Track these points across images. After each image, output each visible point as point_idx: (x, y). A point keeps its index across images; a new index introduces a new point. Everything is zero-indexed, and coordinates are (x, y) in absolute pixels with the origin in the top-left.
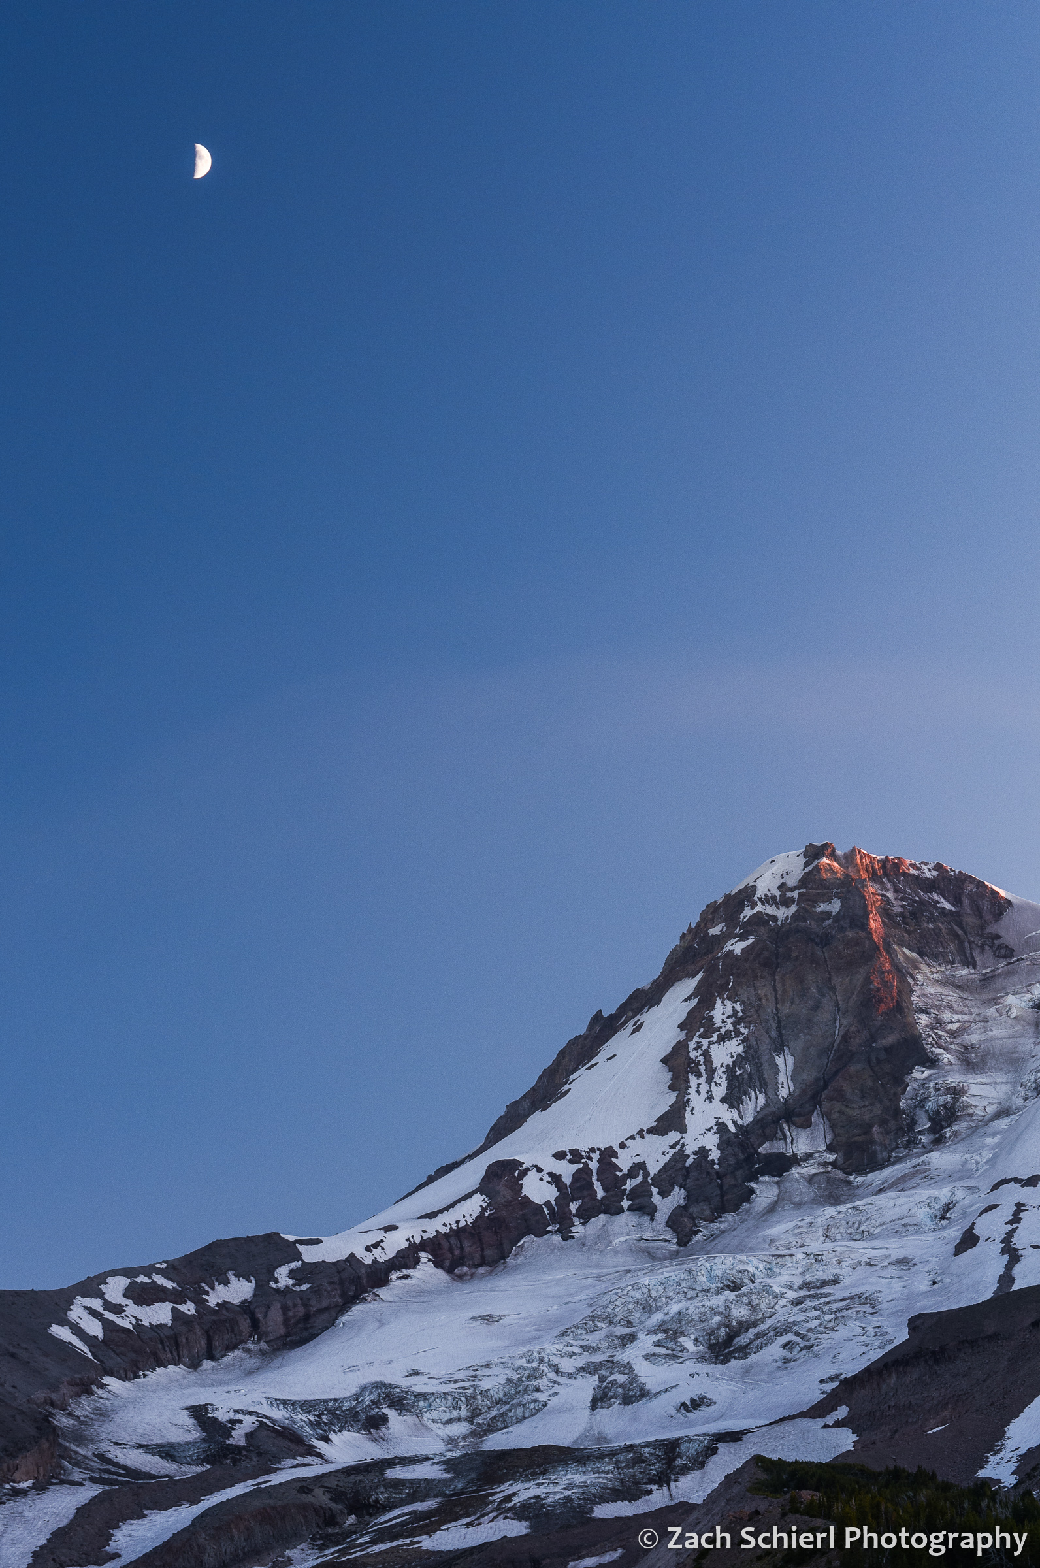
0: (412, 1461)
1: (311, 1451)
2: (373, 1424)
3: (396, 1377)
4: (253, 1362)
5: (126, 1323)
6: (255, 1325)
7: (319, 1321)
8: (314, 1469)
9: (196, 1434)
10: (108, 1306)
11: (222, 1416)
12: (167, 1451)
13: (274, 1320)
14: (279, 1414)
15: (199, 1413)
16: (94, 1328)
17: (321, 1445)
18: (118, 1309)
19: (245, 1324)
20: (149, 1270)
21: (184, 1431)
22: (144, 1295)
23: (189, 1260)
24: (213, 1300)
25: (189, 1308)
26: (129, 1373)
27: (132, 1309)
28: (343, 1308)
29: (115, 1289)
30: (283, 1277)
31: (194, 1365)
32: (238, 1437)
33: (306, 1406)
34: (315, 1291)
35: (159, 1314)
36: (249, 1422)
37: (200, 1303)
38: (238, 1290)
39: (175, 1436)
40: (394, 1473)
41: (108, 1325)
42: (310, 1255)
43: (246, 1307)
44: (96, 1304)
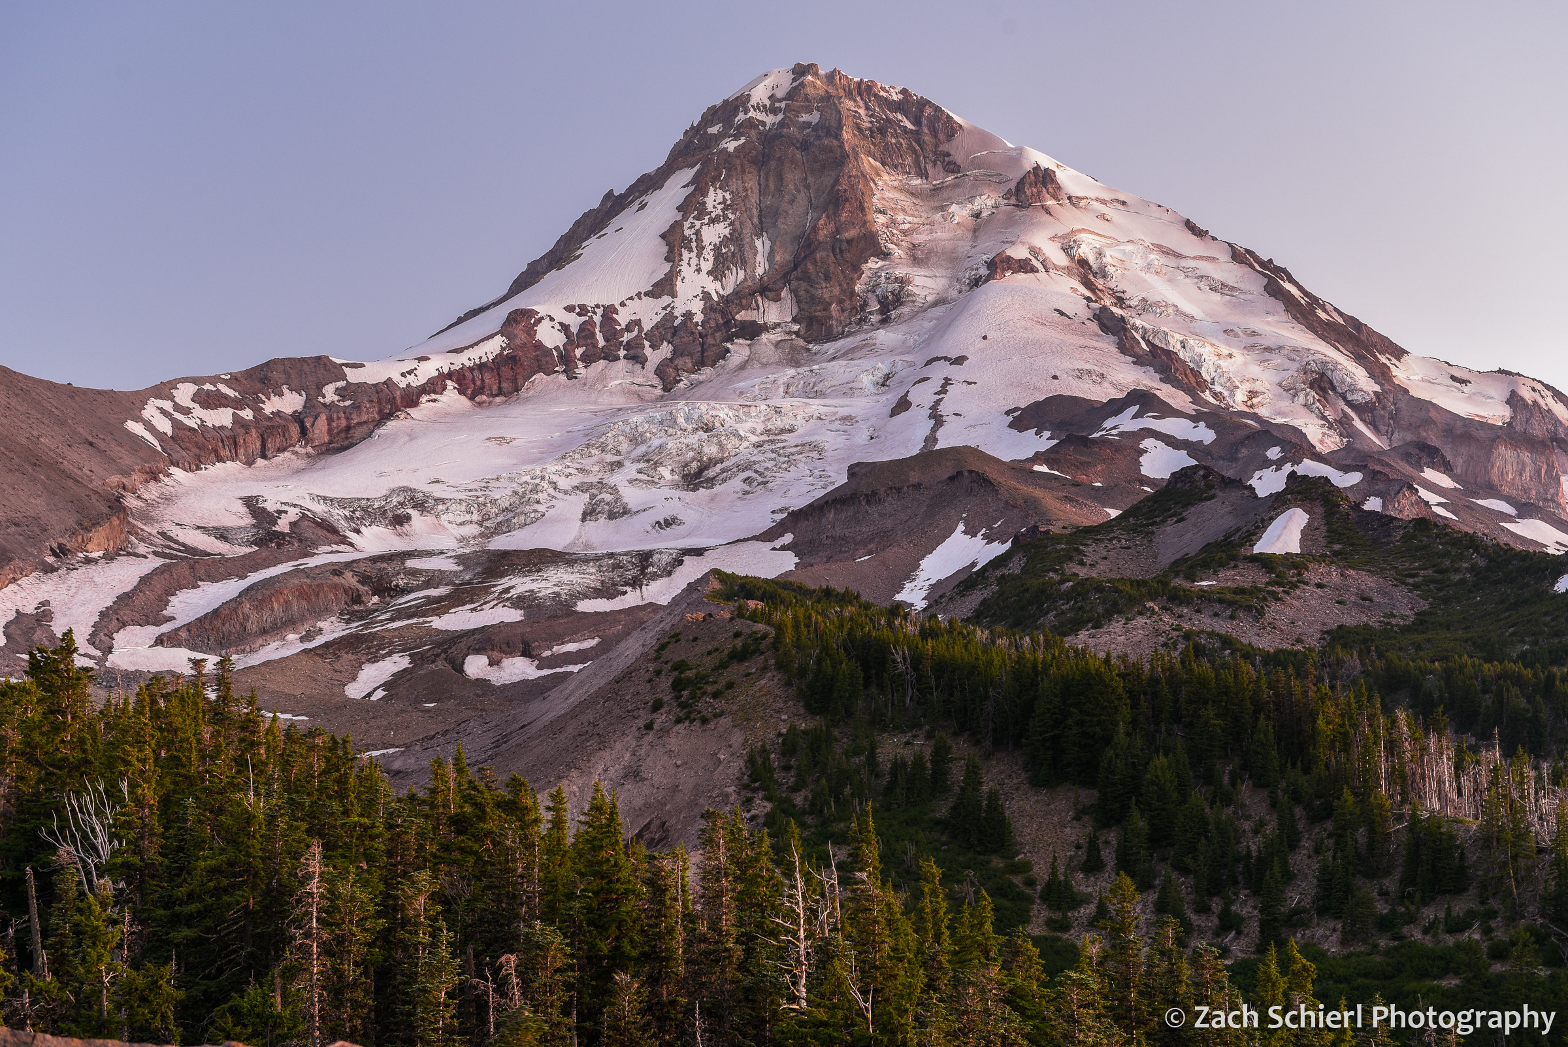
0: (429, 554)
1: (344, 540)
2: (400, 520)
3: (420, 484)
4: (299, 463)
5: (192, 423)
6: (304, 432)
7: (358, 433)
8: (345, 555)
9: (248, 521)
10: (177, 408)
11: (271, 507)
12: (222, 534)
13: (320, 429)
14: (319, 509)
15: (251, 503)
16: (165, 426)
17: (353, 537)
18: (186, 411)
19: (295, 430)
20: (215, 380)
21: (239, 518)
22: (209, 400)
23: (249, 373)
24: (269, 408)
25: (247, 414)
26: (195, 465)
27: (198, 411)
28: (379, 423)
29: (184, 394)
30: (330, 393)
31: (250, 463)
32: (283, 525)
33: (342, 503)
34: (356, 407)
35: (222, 417)
36: (293, 514)
37: (258, 411)
38: (289, 402)
39: (229, 521)
40: (411, 563)
41: (176, 424)
42: (354, 376)
43: (298, 418)
44: (167, 405)
